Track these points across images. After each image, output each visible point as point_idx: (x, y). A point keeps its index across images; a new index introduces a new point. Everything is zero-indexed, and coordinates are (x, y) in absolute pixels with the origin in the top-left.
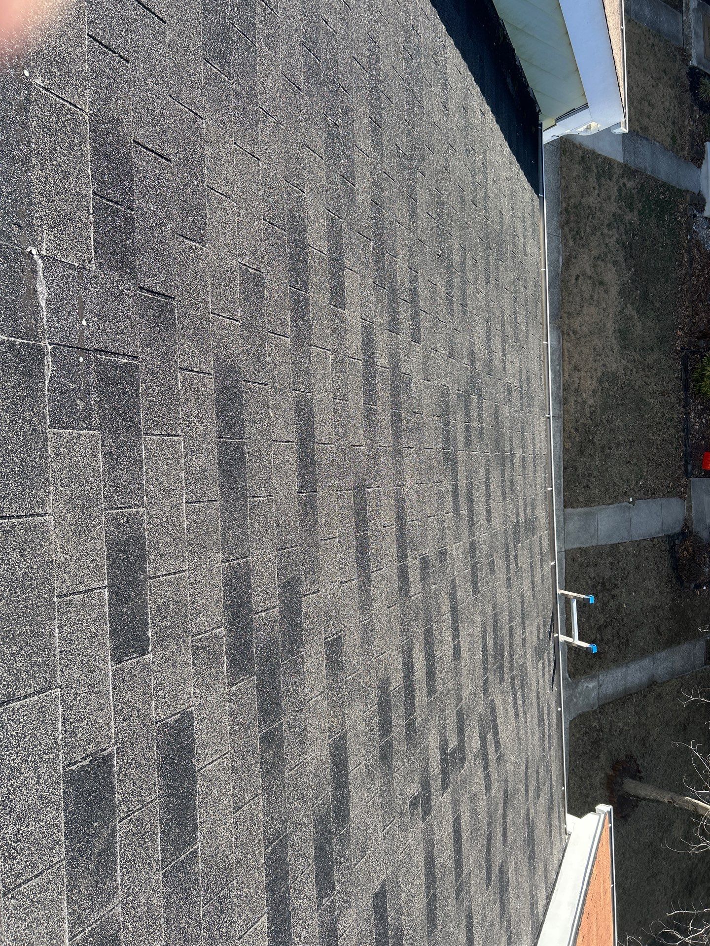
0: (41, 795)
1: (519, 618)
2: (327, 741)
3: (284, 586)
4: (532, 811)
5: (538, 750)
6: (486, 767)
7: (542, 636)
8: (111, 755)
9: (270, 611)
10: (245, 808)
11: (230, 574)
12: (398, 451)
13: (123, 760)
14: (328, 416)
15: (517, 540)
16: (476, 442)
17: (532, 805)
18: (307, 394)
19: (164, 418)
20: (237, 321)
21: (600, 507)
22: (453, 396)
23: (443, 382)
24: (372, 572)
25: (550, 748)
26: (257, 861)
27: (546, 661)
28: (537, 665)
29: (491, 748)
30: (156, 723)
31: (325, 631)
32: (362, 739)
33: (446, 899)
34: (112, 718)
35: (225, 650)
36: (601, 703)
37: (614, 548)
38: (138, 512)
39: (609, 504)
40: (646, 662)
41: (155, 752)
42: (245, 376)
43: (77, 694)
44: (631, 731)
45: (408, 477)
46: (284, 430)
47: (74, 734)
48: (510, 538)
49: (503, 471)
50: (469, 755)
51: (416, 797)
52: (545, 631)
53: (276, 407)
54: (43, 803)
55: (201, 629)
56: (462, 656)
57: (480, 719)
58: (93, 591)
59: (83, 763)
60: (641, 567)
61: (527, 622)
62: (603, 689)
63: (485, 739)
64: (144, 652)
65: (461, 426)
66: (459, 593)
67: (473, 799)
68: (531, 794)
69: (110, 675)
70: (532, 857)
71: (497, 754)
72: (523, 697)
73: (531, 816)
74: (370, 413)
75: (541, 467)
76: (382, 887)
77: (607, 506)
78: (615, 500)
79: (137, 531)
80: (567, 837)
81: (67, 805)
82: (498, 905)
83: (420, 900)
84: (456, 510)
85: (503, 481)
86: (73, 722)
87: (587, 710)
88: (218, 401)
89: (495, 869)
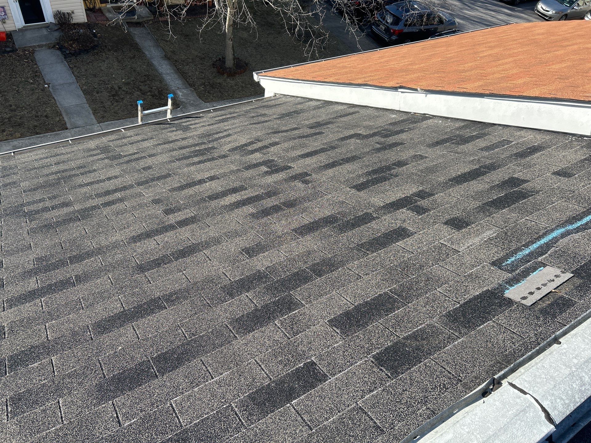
0: (410, 385)
1: (171, 145)
2: (301, 239)
3: (232, 295)
4: (275, 117)
5: (242, 119)
6: (266, 147)
7: (174, 129)
8: (374, 357)
9: (250, 298)
10: (357, 272)
11: (242, 331)
12: (99, 251)
13: (371, 349)
14: (99, 308)
15: (120, 157)
16: (62, 200)
17: (272, 117)
18: (90, 328)
19: (164, 420)
20: (59, 402)
21: (59, 106)
22: (34, 224)
23: (25, 235)
24: (193, 243)
25: (236, 113)
26: (376, 257)
27: (188, 123)
28: (193, 128)
29: (256, 146)
30: (344, 339)
31: (244, 260)
32: (289, 220)
33: (340, 154)
34: (356, 365)
35: (286, 316)
36: (189, 86)
37: (85, 92)
38: (236, 407)
39: (55, 100)
40: (155, 63)
41: (358, 333)
42: (100, 378)
43: (355, 391)
44: (199, 66)
45: (114, 239)
46: (127, 335)
47: (374, 383)
48: (121, 161)
49: (74, 175)
50: (266, 158)
51: (303, 182)
52: (170, 128)
53: (112, 347)
54: (414, 382)
55: (283, 335)
56: (213, 174)
57: (242, 156)
58: (297, 411)
59: (384, 370)
60: (94, 73)
61: (171, 139)
62: (180, 86)
63: (252, 150)
64: (313, 363)
65: (56, 213)
66: (176, 185)
67: (287, 150)
68: (266, 119)
69: (335, 377)
70: (297, 112)
71: (257, 142)
72: (217, 133)
73: (277, 117)
74: (79, 279)
75: (58, 151)
76: (353, 188)
77: (57, 101)
78: (50, 96)
79: (248, 401)
80: (277, 95)
81: (408, 369)
82: (329, 126)
83: (348, 167)
84: (121, 200)
85: (82, 174)
86: (370, 386)
87: (195, 94)
88: (130, 389)
89: (313, 131)
